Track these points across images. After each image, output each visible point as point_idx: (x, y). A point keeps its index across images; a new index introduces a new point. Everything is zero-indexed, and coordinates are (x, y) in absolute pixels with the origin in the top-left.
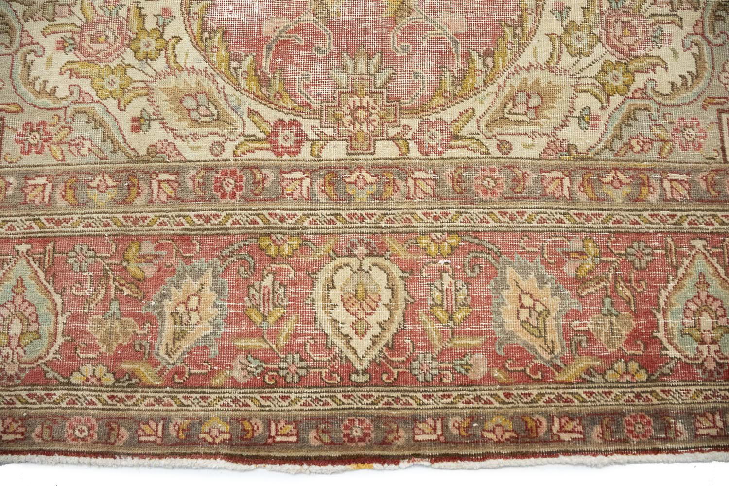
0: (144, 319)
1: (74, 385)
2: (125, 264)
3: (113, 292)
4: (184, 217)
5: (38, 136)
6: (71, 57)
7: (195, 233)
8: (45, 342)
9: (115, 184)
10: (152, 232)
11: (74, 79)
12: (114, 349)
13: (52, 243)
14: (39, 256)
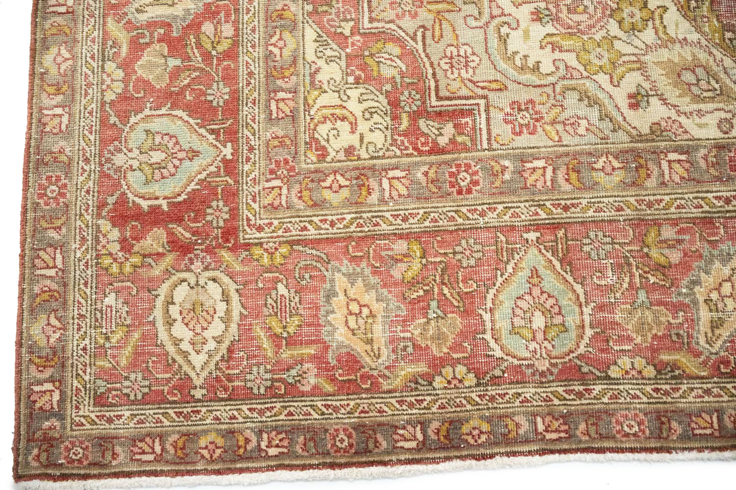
0: (676, 308)
1: (614, 379)
2: (646, 250)
3: (637, 280)
4: (703, 199)
5: (528, 115)
6: (550, 29)
7: (717, 215)
8: (573, 334)
9: (621, 165)
10: (670, 216)
11: (557, 52)
12: (650, 340)
13: (563, 230)
14: (551, 244)
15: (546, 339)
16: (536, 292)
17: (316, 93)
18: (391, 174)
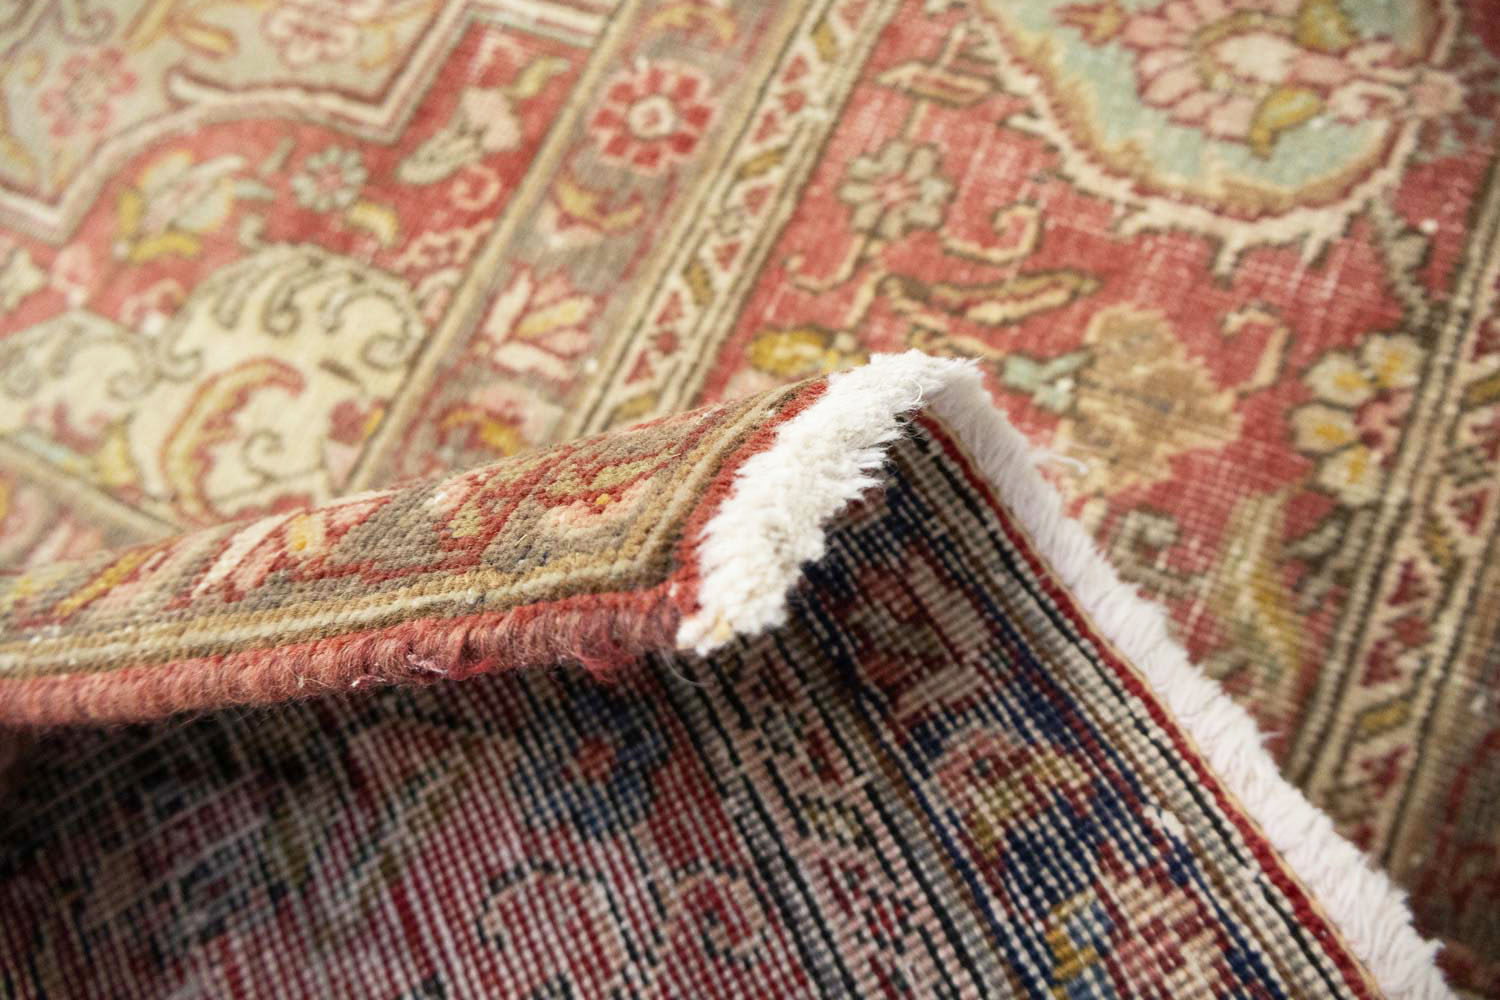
15: (1342, 54)
16: (1146, 31)
17: (114, 447)
18: (498, 325)
